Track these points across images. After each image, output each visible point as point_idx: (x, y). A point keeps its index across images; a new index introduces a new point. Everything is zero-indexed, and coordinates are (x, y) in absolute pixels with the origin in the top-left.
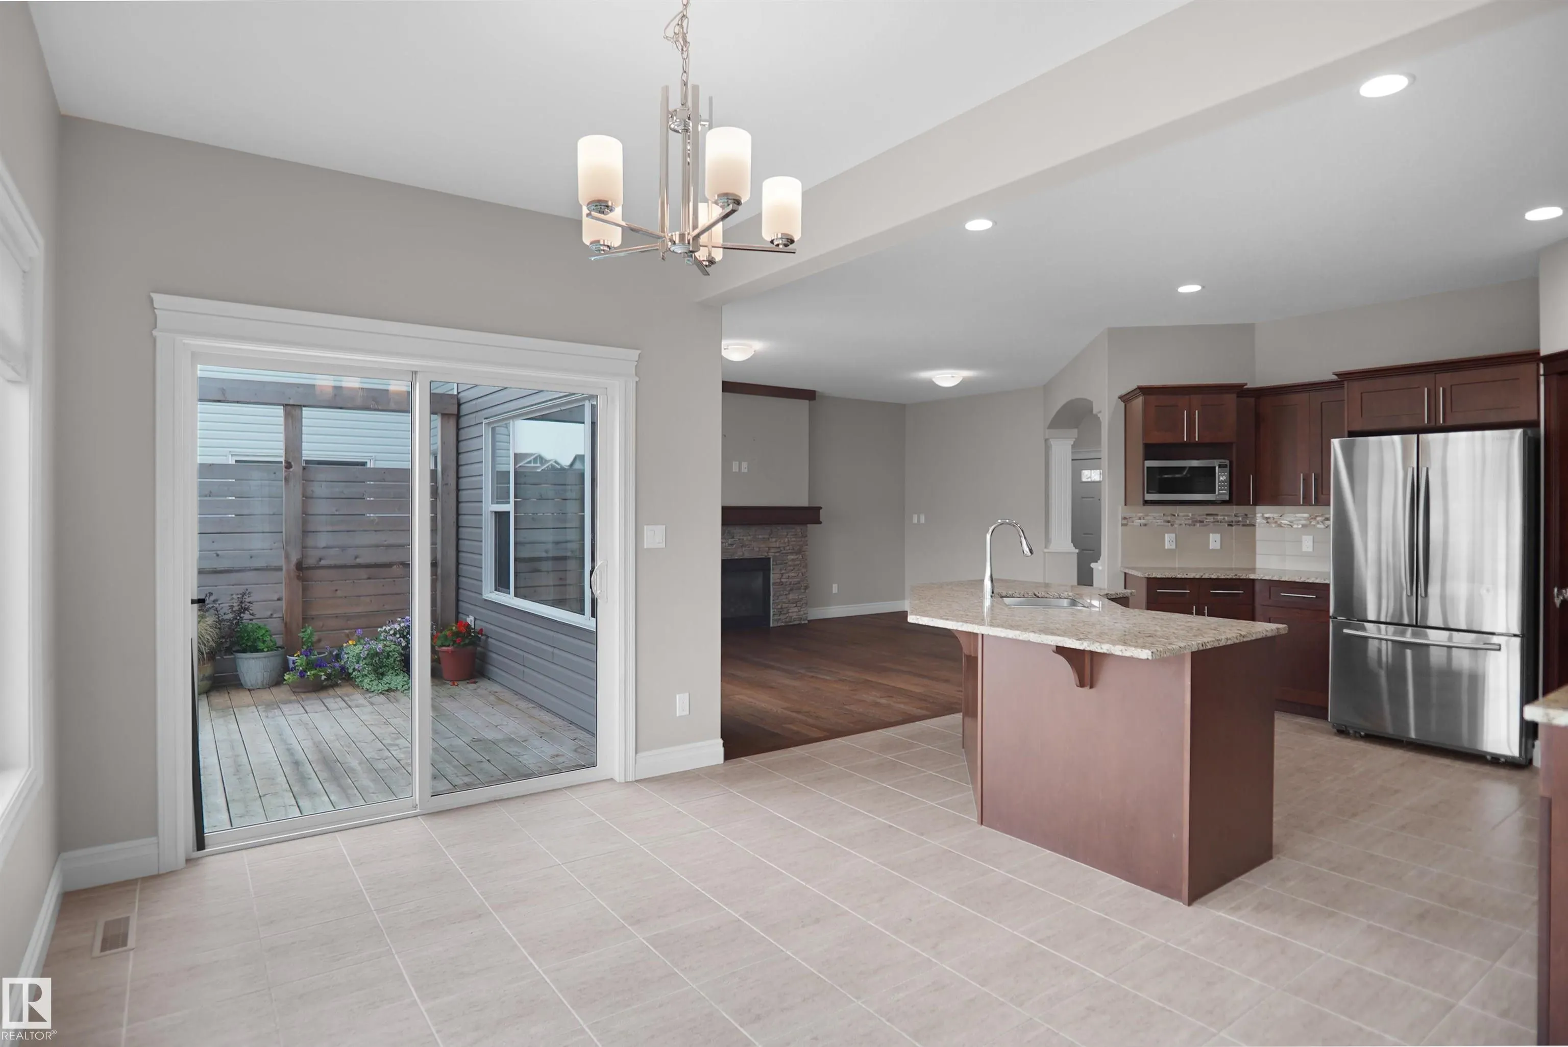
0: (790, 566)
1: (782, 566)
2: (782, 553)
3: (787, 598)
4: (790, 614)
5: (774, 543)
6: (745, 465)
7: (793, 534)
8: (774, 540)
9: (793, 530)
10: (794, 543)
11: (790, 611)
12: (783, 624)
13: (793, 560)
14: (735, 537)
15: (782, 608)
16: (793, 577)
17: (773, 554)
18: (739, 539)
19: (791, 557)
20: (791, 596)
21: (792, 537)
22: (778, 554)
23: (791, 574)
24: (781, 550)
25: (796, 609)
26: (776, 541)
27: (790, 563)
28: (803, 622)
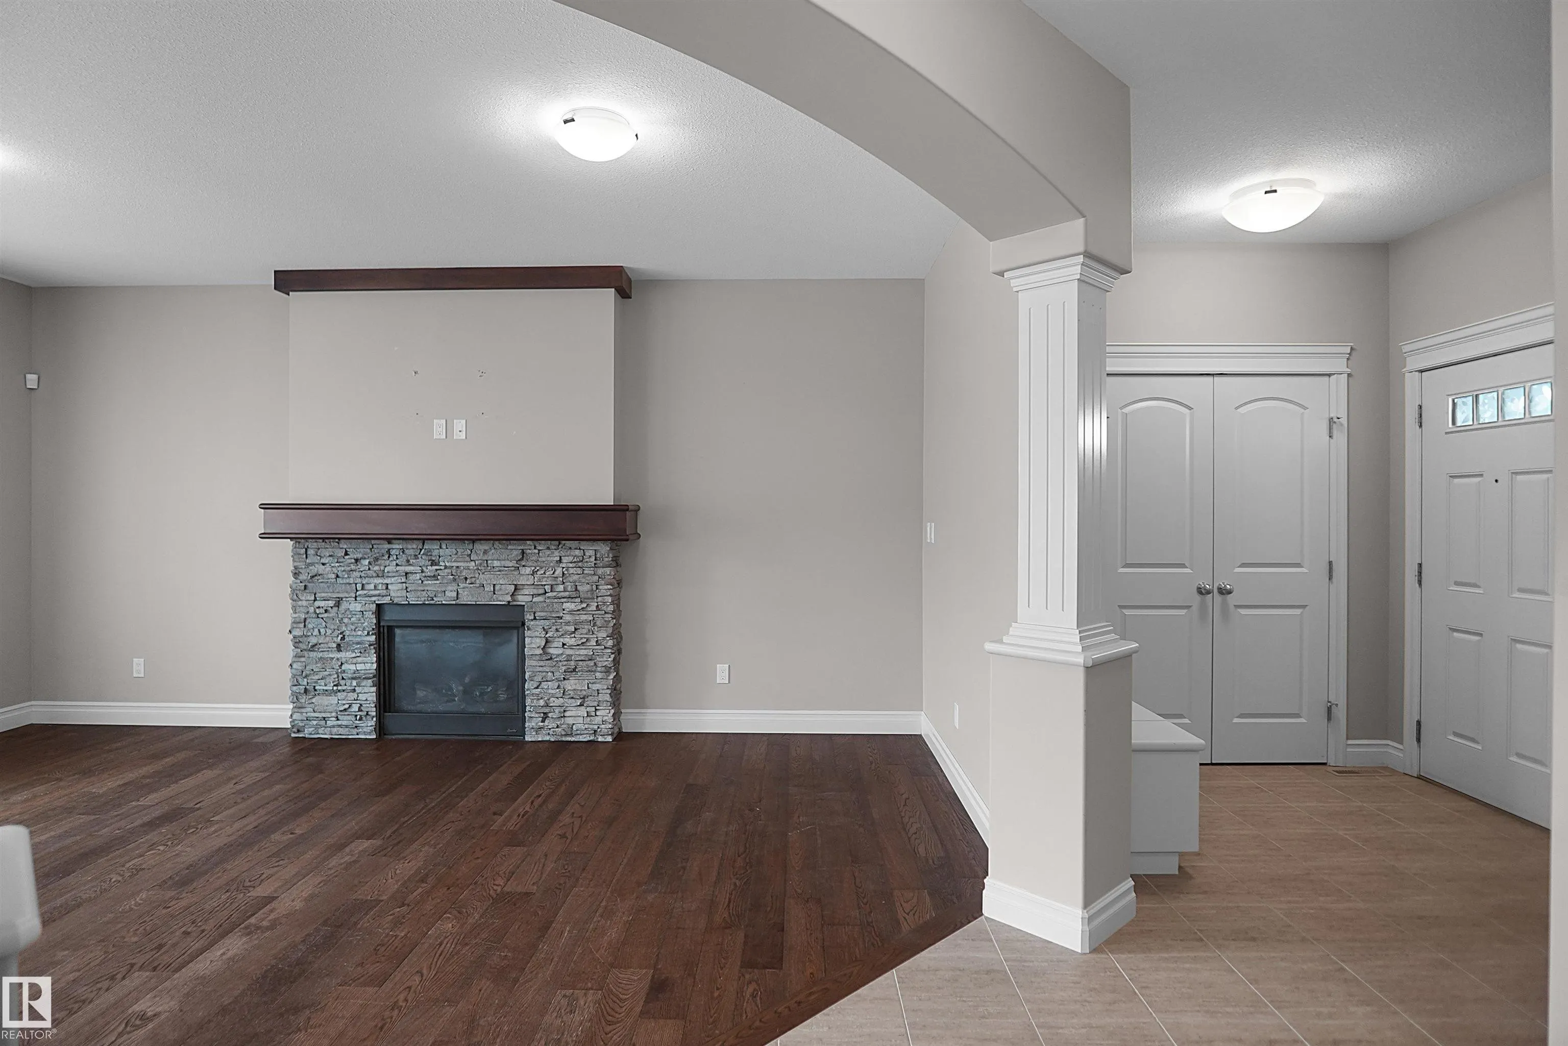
0: (568, 623)
1: (547, 623)
2: (549, 597)
3: (559, 687)
4: (570, 721)
5: (525, 576)
6: (459, 425)
7: (571, 558)
8: (528, 570)
9: (577, 552)
10: (576, 577)
11: (567, 714)
12: (547, 738)
13: (571, 612)
14: (441, 563)
15: (547, 705)
16: (571, 647)
17: (529, 598)
18: (446, 567)
19: (569, 606)
20: (570, 685)
21: (571, 565)
22: (540, 599)
23: (569, 641)
24: (546, 592)
25: (583, 711)
26: (534, 573)
27: (568, 618)
28: (600, 739)
